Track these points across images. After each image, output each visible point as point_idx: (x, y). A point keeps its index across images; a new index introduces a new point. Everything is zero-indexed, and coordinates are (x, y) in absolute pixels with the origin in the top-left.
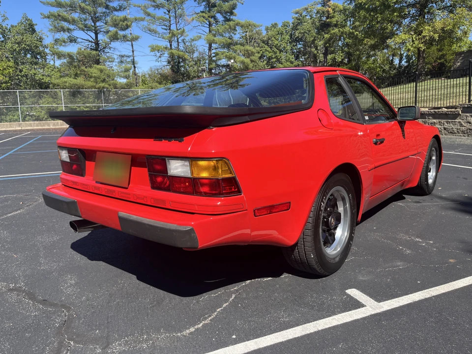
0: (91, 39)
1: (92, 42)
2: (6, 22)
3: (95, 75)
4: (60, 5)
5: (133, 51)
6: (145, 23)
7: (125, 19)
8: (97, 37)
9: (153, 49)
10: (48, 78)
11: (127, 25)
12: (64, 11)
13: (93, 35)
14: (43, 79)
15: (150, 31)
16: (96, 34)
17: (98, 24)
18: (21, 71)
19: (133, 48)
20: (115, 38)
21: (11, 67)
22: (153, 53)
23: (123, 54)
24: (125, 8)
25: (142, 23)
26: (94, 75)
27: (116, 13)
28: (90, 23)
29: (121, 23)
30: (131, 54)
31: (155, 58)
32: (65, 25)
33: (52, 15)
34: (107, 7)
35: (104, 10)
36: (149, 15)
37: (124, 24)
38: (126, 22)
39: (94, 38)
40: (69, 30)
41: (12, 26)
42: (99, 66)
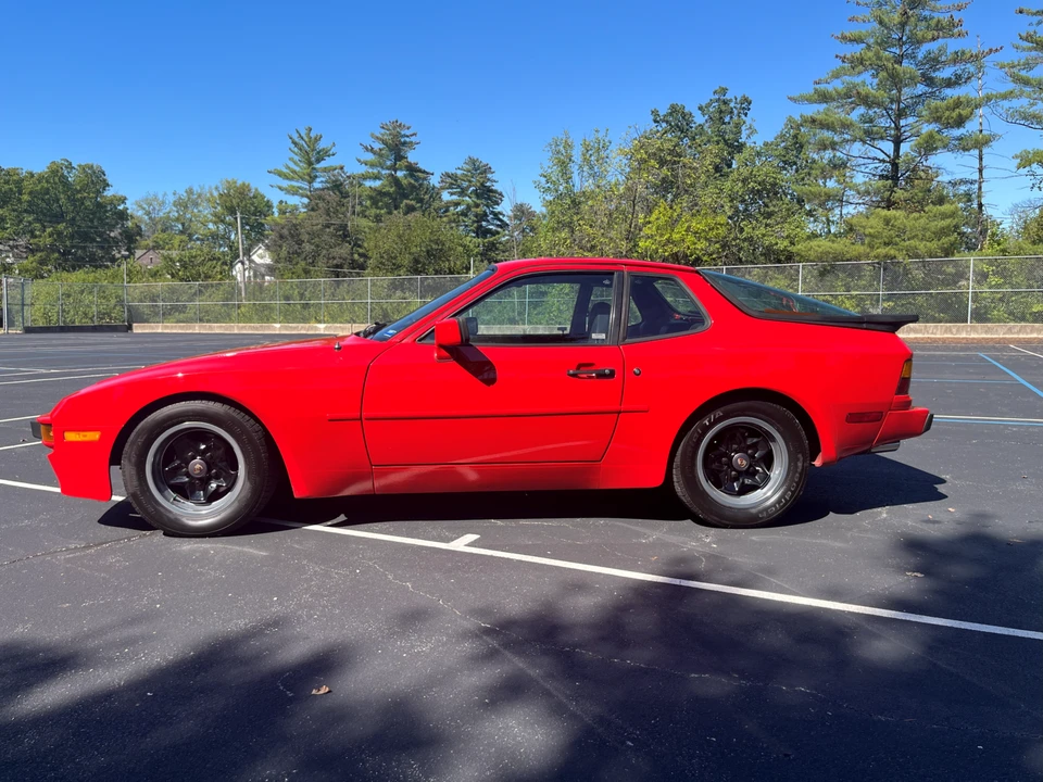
0: (882, 156)
1: (884, 161)
2: (753, 138)
3: (871, 231)
4: (824, 98)
5: (981, 171)
6: (1016, 103)
7: (958, 104)
8: (897, 149)
9: (1025, 161)
10: (786, 243)
11: (960, 115)
12: (838, 107)
13: (889, 147)
14: (777, 244)
15: (1025, 118)
16: (897, 142)
17: (902, 122)
18: (742, 230)
19: (980, 164)
20: (929, 147)
21: (721, 225)
22: (1023, 171)
23: (958, 177)
24: (969, 78)
25: (1006, 104)
26: (868, 231)
27: (948, 92)
28: (884, 122)
29: (947, 113)
30: (976, 176)
31: (1028, 181)
32: (827, 134)
33: (806, 122)
34: (929, 81)
35: (921, 89)
36: (1026, 82)
37: (954, 115)
38: (957, 111)
39: (891, 153)
40: (833, 146)
41: (766, 144)
42: (885, 212)
